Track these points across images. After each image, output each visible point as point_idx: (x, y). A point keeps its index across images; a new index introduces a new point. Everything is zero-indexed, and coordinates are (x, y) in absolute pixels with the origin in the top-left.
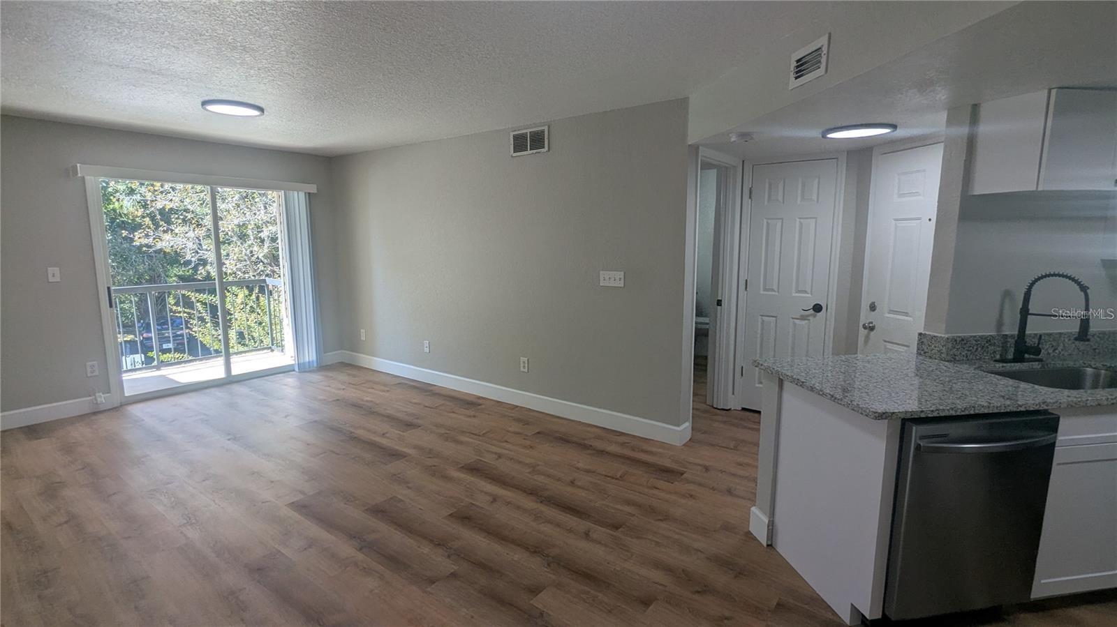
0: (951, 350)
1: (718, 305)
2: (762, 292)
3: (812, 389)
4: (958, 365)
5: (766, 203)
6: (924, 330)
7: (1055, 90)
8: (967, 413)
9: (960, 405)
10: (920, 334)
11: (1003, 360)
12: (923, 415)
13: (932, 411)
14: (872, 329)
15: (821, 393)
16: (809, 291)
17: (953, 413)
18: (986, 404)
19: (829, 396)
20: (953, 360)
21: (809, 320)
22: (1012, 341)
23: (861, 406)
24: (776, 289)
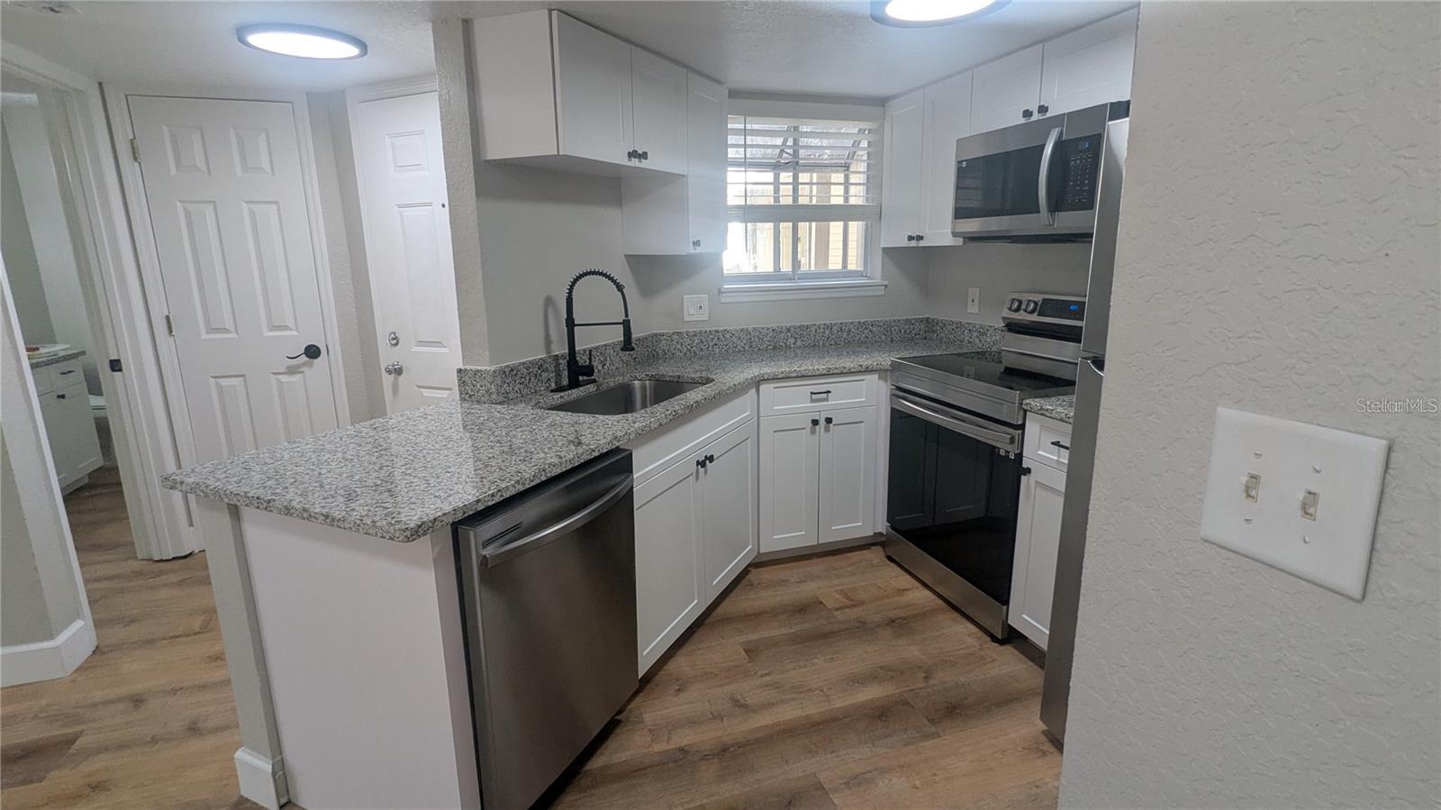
0: (501, 386)
1: (113, 370)
2: (204, 336)
3: (288, 510)
4: (513, 407)
5: (173, 171)
6: (464, 365)
7: (555, 12)
8: (537, 481)
9: (526, 472)
10: (460, 371)
11: (560, 389)
12: (481, 507)
13: (493, 495)
14: (399, 371)
15: (305, 515)
16: (292, 325)
17: (521, 488)
18: (556, 460)
19: (322, 518)
20: (506, 400)
21: (302, 372)
22: (563, 363)
23: (378, 524)
24: (232, 329)
